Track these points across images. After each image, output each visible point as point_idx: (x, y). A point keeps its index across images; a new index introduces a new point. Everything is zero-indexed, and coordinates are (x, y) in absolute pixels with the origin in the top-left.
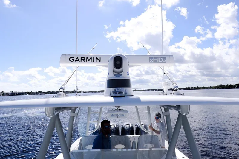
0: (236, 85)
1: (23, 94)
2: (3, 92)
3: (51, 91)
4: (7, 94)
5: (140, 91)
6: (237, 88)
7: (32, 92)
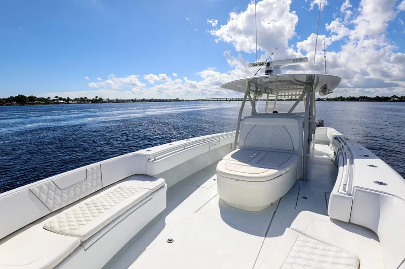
0: (360, 97)
1: (127, 101)
2: (108, 99)
3: (154, 99)
4: (112, 101)
7: (136, 99)
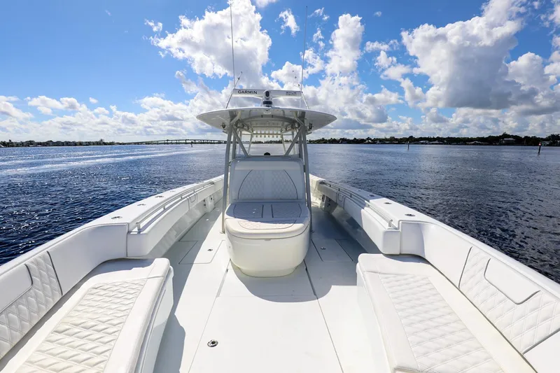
0: (341, 139)
3: (54, 141)
5: (214, 143)
6: (341, 143)
7: (12, 141)
